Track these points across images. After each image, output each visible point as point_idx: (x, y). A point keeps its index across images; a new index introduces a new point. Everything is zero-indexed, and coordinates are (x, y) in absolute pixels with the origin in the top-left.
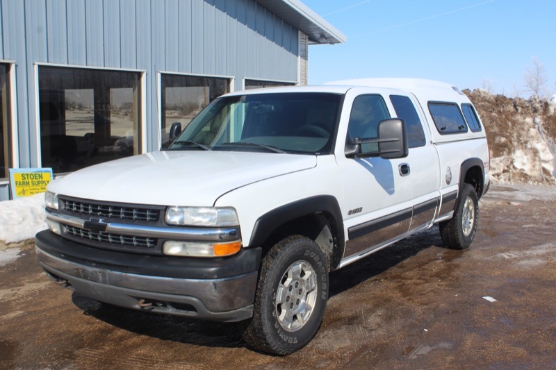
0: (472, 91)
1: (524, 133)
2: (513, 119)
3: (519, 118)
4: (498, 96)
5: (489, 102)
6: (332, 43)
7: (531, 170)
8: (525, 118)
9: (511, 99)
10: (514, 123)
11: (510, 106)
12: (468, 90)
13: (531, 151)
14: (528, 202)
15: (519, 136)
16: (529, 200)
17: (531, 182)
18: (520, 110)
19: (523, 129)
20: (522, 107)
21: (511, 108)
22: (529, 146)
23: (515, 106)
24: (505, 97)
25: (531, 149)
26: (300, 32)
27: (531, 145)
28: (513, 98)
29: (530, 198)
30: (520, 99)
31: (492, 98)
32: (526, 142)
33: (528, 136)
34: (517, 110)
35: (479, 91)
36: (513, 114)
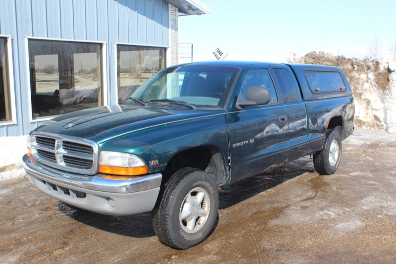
0: (318, 53)
1: (359, 87)
2: (351, 75)
3: (355, 74)
4: (339, 57)
5: (331, 62)
6: (198, 14)
7: (365, 117)
8: (360, 75)
9: (349, 59)
10: (351, 78)
11: (348, 65)
12: (314, 52)
13: (365, 101)
14: (359, 146)
15: (356, 88)
16: (360, 144)
17: (364, 127)
18: (356, 67)
19: (358, 84)
20: (358, 66)
21: (349, 67)
22: (363, 97)
23: (352, 65)
24: (344, 58)
25: (365, 99)
26: (170, 5)
27: (365, 96)
28: (351, 58)
29: (362, 142)
30: (356, 59)
31: (334, 58)
32: (361, 94)
33: (362, 89)
34: (354, 68)
35: (323, 53)
36: (350, 71)
